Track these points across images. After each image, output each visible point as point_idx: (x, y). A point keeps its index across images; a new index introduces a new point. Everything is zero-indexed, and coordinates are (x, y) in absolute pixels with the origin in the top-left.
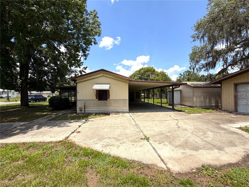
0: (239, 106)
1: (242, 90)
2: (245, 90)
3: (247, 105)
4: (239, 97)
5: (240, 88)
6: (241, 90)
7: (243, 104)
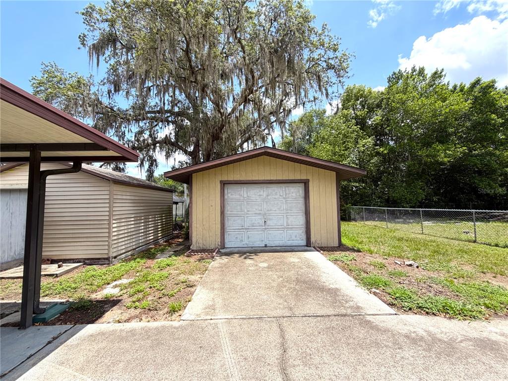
0: (229, 234)
1: (234, 196)
2: (238, 197)
3: (243, 229)
4: (229, 213)
5: (229, 193)
6: (232, 197)
7: (235, 228)
